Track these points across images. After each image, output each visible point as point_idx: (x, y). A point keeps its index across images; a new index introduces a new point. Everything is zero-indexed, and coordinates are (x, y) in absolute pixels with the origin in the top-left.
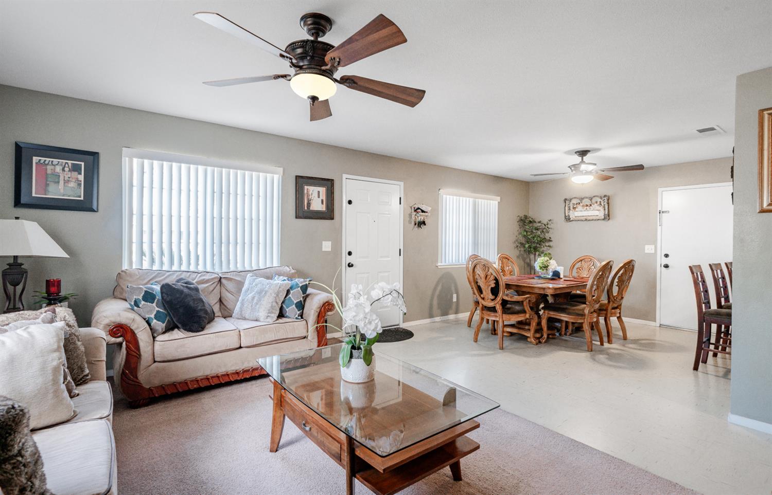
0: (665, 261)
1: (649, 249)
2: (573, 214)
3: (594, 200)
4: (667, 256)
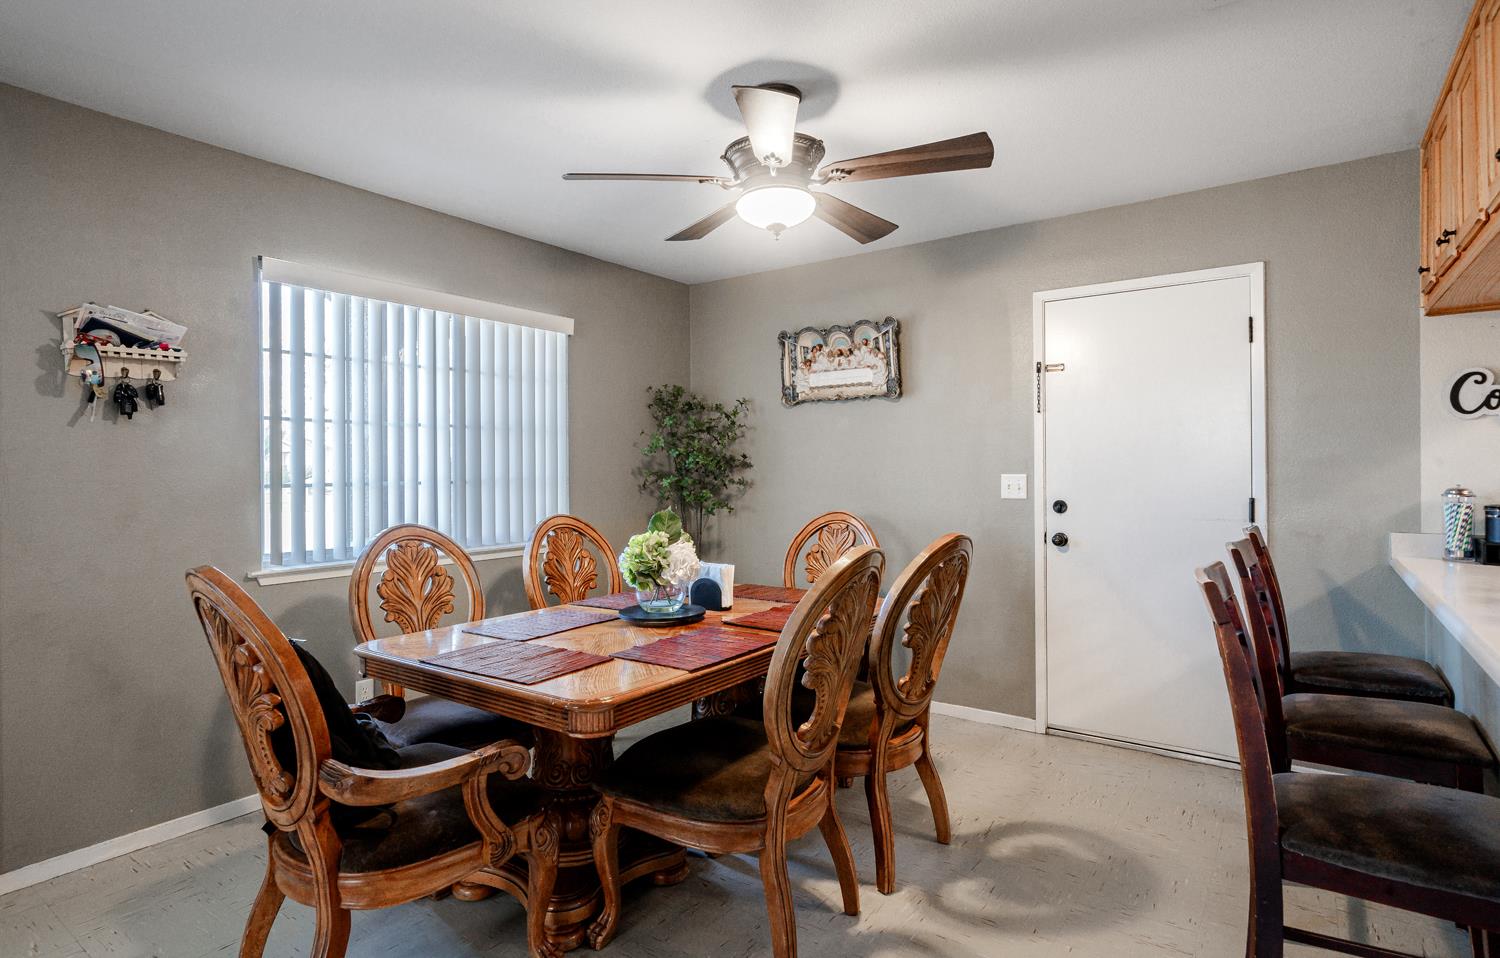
0: (1058, 524)
1: (1012, 486)
2: (807, 382)
3: (858, 339)
4: (1060, 507)
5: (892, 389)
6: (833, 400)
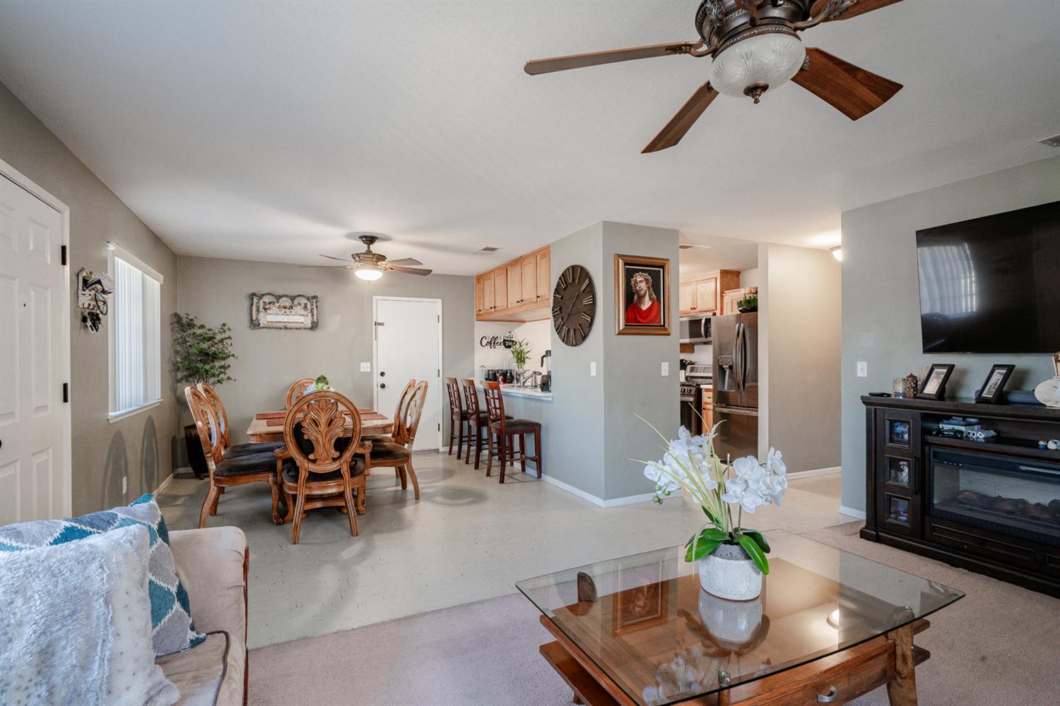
0: (382, 380)
1: (365, 367)
2: (265, 318)
3: (296, 301)
4: (382, 374)
5: (314, 326)
6: (281, 328)
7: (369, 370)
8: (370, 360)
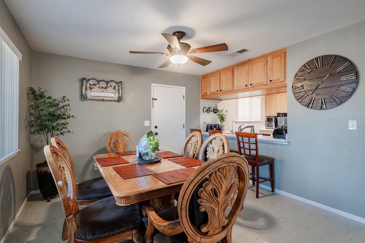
0: (156, 131)
1: (147, 123)
4: (156, 127)
5: (120, 99)
6: (100, 100)
7: (149, 125)
8: (149, 119)
